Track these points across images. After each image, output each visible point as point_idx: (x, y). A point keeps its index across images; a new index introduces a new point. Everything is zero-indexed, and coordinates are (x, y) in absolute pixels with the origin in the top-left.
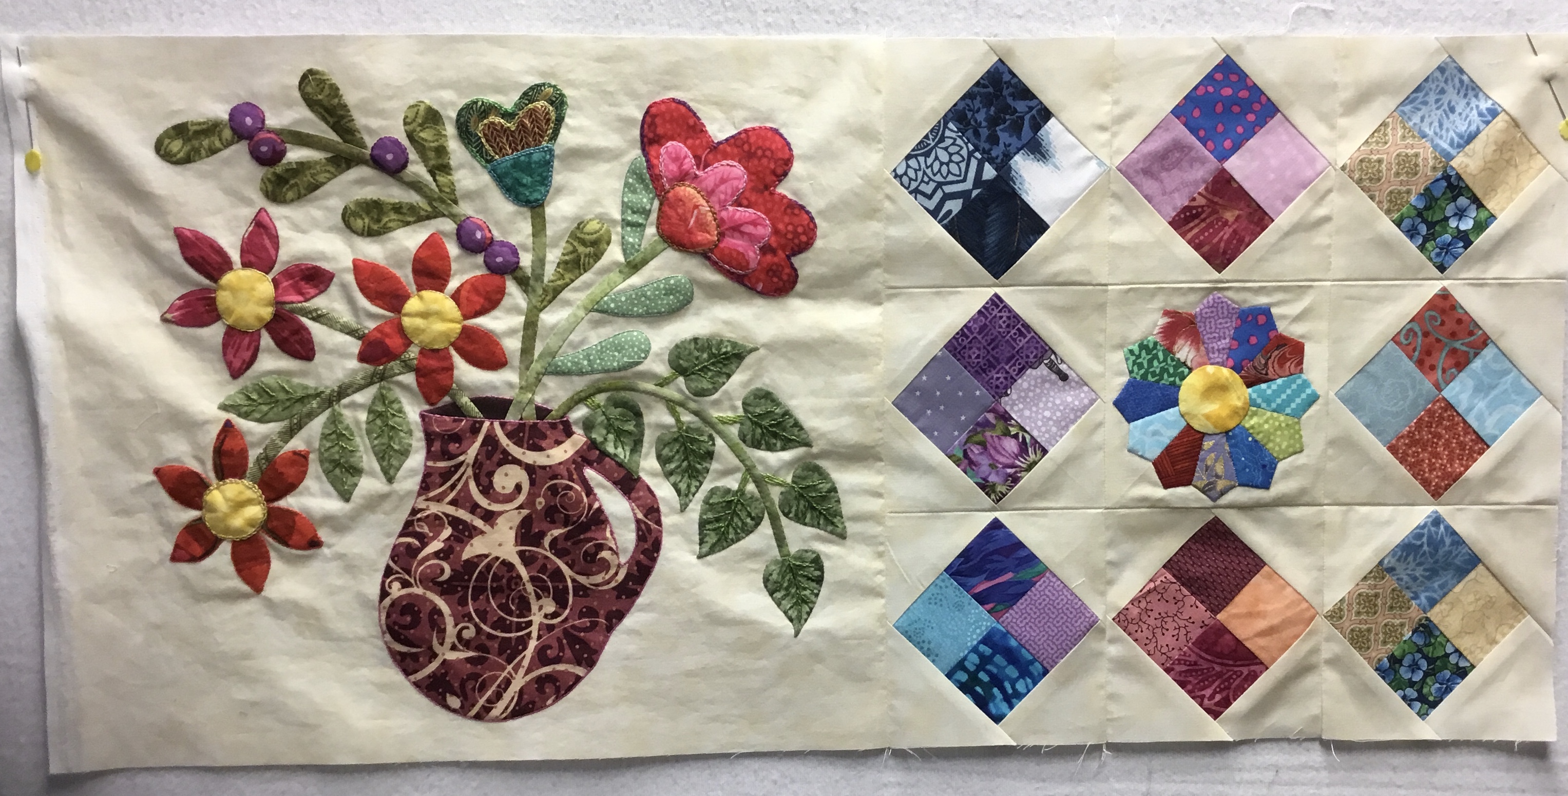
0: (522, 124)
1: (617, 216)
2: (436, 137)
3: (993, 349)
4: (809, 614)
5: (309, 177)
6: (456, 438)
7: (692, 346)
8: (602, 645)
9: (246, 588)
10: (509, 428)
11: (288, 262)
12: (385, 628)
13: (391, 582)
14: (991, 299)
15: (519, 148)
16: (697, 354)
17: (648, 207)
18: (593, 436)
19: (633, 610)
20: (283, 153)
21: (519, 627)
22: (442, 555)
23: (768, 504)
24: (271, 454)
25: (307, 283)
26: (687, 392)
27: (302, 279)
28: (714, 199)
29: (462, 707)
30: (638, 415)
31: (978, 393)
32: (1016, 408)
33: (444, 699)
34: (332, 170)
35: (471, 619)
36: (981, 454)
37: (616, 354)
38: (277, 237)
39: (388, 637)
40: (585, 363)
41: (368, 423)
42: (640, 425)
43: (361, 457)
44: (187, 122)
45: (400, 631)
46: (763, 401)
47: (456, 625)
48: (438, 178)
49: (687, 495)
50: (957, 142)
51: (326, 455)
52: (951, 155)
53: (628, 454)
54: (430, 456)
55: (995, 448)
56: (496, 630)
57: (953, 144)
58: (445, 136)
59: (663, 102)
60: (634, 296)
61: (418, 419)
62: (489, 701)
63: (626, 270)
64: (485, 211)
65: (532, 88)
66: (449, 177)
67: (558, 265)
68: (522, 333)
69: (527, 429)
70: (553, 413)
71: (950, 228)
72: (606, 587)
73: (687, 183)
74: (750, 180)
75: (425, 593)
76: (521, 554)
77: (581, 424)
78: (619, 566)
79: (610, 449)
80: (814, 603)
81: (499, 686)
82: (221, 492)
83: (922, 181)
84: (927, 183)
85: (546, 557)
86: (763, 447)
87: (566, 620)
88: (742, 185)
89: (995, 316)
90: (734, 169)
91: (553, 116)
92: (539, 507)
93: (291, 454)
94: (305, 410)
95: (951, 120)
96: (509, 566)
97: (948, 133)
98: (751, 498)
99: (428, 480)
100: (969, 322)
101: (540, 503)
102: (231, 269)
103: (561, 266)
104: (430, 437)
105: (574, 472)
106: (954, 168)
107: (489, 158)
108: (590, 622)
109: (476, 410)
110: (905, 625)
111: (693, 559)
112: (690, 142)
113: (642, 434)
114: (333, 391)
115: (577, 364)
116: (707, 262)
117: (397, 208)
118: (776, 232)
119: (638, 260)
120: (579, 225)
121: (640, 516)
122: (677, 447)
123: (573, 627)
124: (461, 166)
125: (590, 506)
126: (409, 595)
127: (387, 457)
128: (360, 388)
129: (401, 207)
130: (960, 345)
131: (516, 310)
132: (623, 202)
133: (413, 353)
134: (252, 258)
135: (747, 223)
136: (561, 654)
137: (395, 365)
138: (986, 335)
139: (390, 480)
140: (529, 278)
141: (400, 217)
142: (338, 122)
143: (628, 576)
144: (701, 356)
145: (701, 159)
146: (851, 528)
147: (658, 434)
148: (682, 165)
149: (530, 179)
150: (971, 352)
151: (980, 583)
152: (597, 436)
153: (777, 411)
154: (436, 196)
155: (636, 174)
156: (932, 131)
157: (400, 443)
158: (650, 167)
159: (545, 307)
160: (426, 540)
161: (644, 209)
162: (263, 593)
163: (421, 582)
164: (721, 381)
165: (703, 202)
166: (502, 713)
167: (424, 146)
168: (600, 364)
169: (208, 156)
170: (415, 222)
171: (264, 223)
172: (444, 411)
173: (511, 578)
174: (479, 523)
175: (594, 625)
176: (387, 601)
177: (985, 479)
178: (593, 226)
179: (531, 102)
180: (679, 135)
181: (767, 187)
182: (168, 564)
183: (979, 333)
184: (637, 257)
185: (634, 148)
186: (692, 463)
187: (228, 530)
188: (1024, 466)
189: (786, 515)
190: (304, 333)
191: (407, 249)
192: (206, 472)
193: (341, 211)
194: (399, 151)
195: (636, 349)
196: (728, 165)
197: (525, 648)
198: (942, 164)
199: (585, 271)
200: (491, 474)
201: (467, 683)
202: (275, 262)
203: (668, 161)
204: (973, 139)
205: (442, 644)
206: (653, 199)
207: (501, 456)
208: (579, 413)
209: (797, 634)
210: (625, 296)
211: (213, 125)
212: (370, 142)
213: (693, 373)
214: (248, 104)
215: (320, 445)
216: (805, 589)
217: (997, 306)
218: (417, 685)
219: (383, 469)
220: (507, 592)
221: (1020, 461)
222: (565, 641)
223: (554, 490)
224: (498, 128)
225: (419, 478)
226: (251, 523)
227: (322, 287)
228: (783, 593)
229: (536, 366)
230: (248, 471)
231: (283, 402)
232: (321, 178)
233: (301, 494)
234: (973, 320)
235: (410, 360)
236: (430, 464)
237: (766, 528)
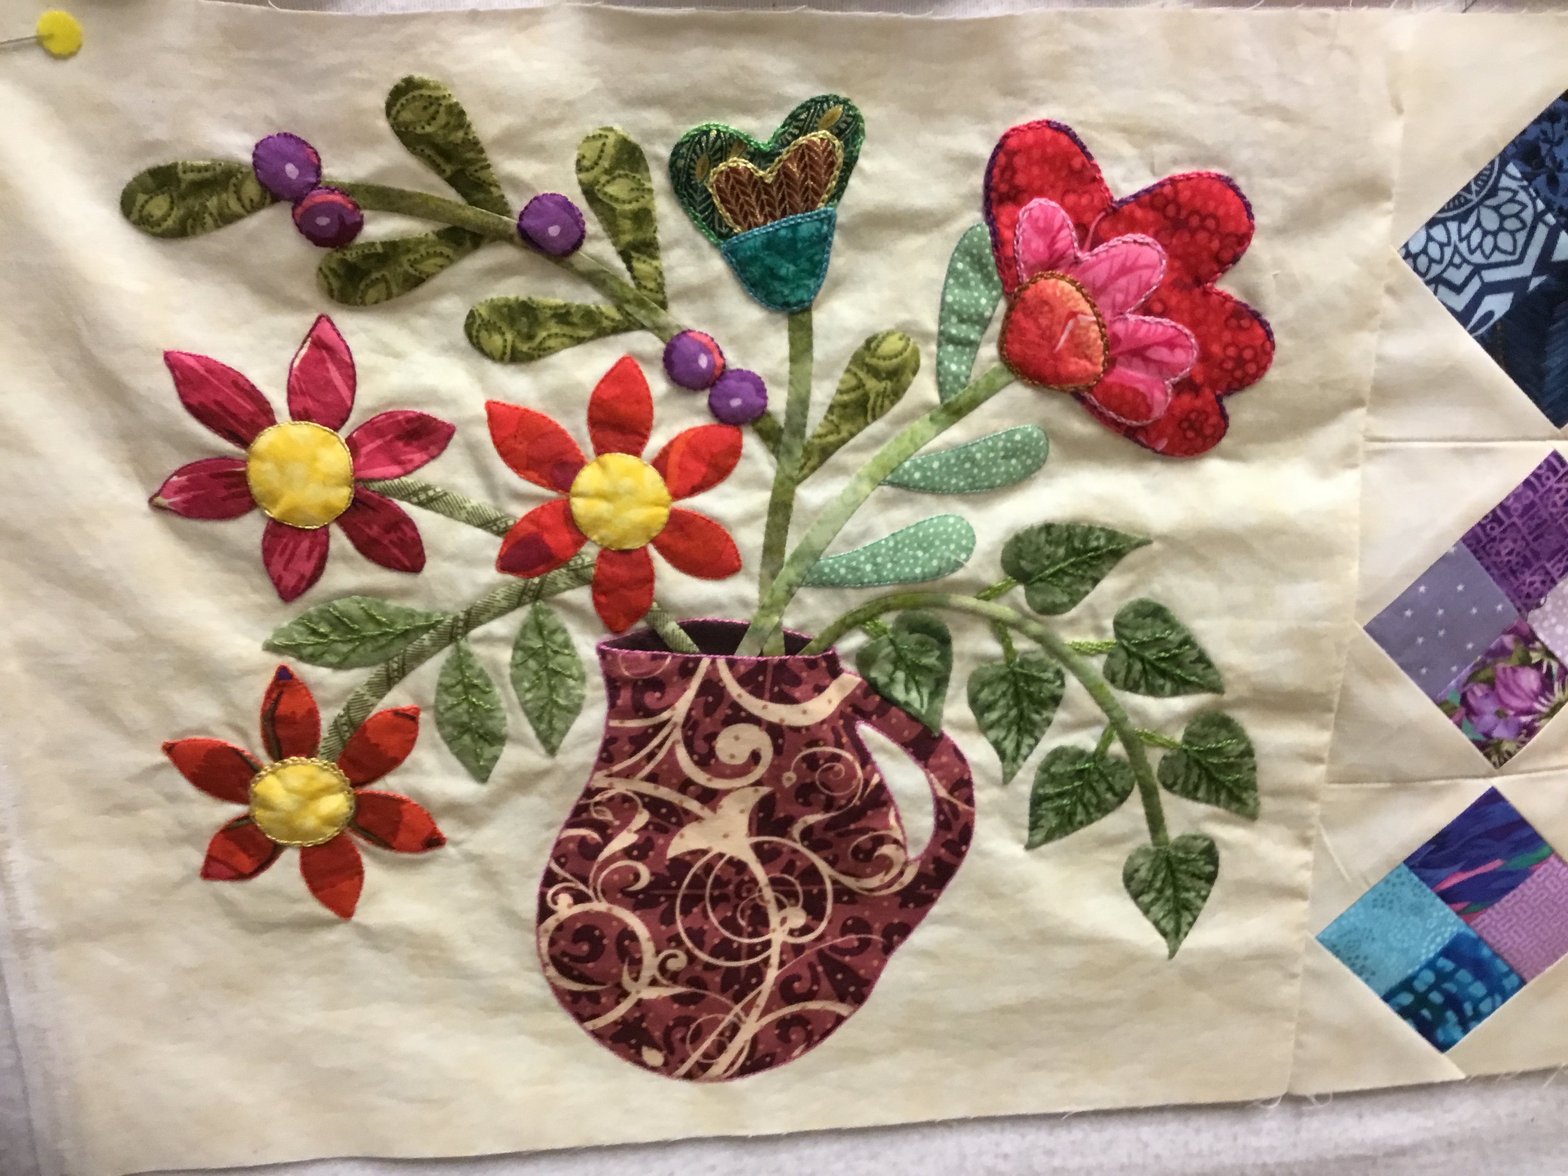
0: (785, 174)
1: (933, 327)
2: (634, 194)
3: (1535, 539)
4: (1190, 925)
5: (407, 267)
6: (657, 684)
7: (1043, 537)
8: (876, 973)
9: (327, 913)
10: (742, 669)
11: (374, 410)
12: (547, 959)
13: (556, 894)
14: (1547, 461)
15: (778, 213)
16: (1048, 549)
17: (987, 314)
18: (874, 674)
19: (924, 922)
20: (358, 226)
21: (752, 951)
22: (635, 853)
23: (1141, 773)
24: (357, 716)
25: (407, 444)
26: (1027, 608)
27: (399, 438)
28: (1103, 300)
29: (666, 1064)
30: (945, 641)
31: (1500, 607)
32: (1546, 624)
33: (639, 1053)
34: (447, 251)
35: (680, 944)
36: (1487, 696)
37: (920, 553)
38: (352, 366)
39: (552, 971)
40: (869, 567)
41: (515, 665)
42: (946, 658)
43: (504, 718)
44: (174, 166)
45: (572, 964)
46: (1149, 620)
47: (658, 952)
48: (636, 265)
49: (1014, 760)
50: (1518, 198)
51: (448, 715)
52: (1503, 218)
53: (926, 699)
54: (614, 711)
55: (1507, 687)
56: (717, 957)
57: (1511, 200)
58: (650, 191)
59: (1029, 127)
60: (953, 461)
61: (595, 657)
62: (706, 1055)
63: (943, 416)
64: (714, 319)
65: (805, 107)
66: (655, 263)
67: (831, 409)
68: (765, 520)
69: (770, 669)
70: (812, 644)
71: (1490, 343)
72: (885, 892)
73: (1059, 272)
74: (1171, 268)
75: (610, 909)
76: (757, 848)
77: (854, 658)
78: (906, 863)
79: (899, 693)
80: (1199, 909)
81: (721, 1034)
82: (279, 777)
83: (1451, 263)
84: (1458, 267)
85: (795, 851)
86: (1142, 689)
87: (821, 938)
88: (1158, 277)
89: (1551, 488)
90: (1145, 248)
91: (840, 157)
92: (787, 784)
93: (389, 715)
94: (410, 649)
95: (1514, 157)
96: (740, 866)
97: (1505, 181)
98: (1117, 763)
99: (611, 748)
100: (1508, 498)
101: (790, 778)
102: (273, 422)
103: (836, 411)
104: (613, 684)
105: (842, 732)
106: (1504, 241)
107: (724, 231)
108: (859, 940)
109: (689, 641)
110: (1334, 937)
111: (1019, 850)
112: (1071, 199)
113: (948, 667)
114: (456, 619)
115: (856, 569)
116: (1078, 406)
117: (563, 315)
118: (1205, 357)
119: (962, 401)
120: (869, 342)
121: (943, 793)
122: (1003, 687)
123: (833, 948)
124: (676, 243)
125: (867, 782)
126: (587, 913)
127: (546, 717)
128: (502, 612)
129: (568, 313)
130: (1487, 535)
131: (756, 482)
132: (943, 301)
133: (589, 554)
134: (310, 404)
135: (1158, 344)
136: (815, 988)
137: (559, 575)
138: (1532, 518)
139: (552, 751)
140: (781, 430)
141: (567, 330)
142: (462, 171)
143: (920, 877)
144: (1055, 553)
145: (1087, 231)
146: (1267, 804)
147: (973, 667)
148: (1053, 242)
149: (792, 268)
150: (1501, 546)
151: (1454, 874)
152: (878, 675)
153: (1171, 637)
154: (630, 296)
155: (972, 256)
156: (1476, 179)
157: (568, 696)
158: (998, 244)
159: (805, 477)
160: (610, 831)
161: (981, 315)
162: (355, 918)
163: (604, 892)
164: (1082, 589)
165: (1084, 306)
166: (726, 1071)
167: (613, 209)
168: (893, 570)
169: (218, 227)
170: (592, 338)
171: (330, 343)
172: (636, 643)
173: (742, 883)
174: (693, 806)
175: (865, 944)
176: (551, 923)
177: (1488, 735)
178: (892, 345)
179: (803, 131)
180: (1052, 187)
181: (1199, 281)
182: (200, 882)
183: (1521, 516)
184: (962, 395)
185: (970, 208)
186: (1026, 712)
187: (295, 833)
188: (1545, 710)
189: (1169, 787)
190: (406, 529)
191: (579, 385)
192: (250, 746)
193: (462, 320)
194: (571, 221)
195: (952, 547)
196: (1135, 242)
197: (760, 981)
198: (1485, 233)
199: (874, 418)
200: (712, 737)
201: (674, 1032)
202: (350, 410)
203: (1030, 233)
204: (1545, 191)
205: (636, 979)
206: (997, 299)
207: (729, 712)
208: (854, 641)
209: (1172, 954)
210: (940, 459)
211: (223, 172)
212: (517, 203)
213: (1041, 580)
214: (288, 136)
215: (437, 701)
216: (1188, 890)
217: (1555, 472)
218: (598, 1035)
219: (539, 734)
220: (734, 901)
221: (1540, 703)
222: (820, 969)
223: (812, 762)
224: (745, 178)
225: (597, 745)
226: (329, 821)
227: (433, 449)
228: (1152, 895)
229: (788, 573)
230: (322, 744)
231: (374, 638)
232: (428, 266)
233: (407, 771)
234: (1516, 495)
235: (583, 567)
236: (614, 723)
237: (1135, 806)
